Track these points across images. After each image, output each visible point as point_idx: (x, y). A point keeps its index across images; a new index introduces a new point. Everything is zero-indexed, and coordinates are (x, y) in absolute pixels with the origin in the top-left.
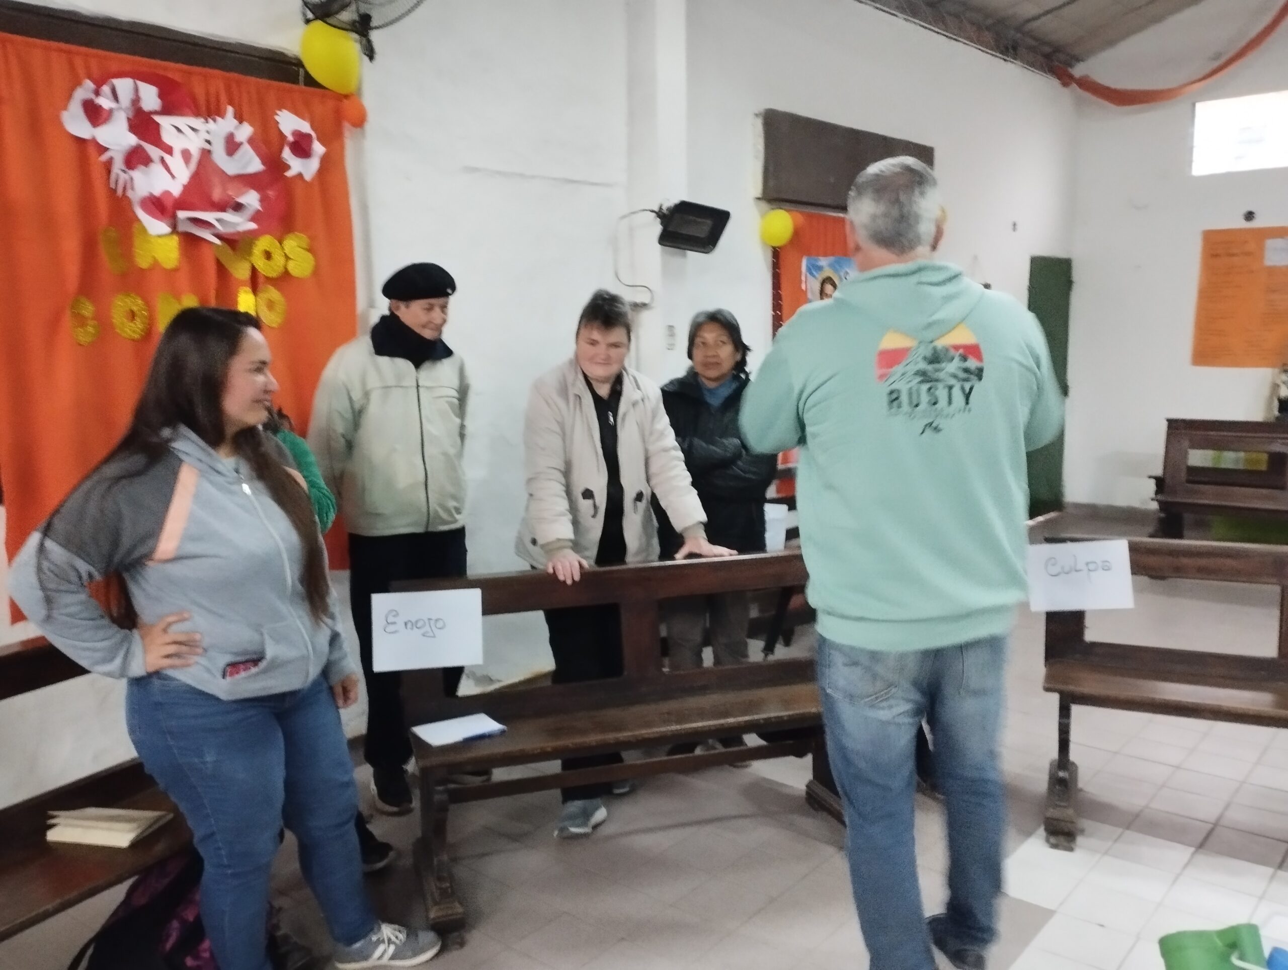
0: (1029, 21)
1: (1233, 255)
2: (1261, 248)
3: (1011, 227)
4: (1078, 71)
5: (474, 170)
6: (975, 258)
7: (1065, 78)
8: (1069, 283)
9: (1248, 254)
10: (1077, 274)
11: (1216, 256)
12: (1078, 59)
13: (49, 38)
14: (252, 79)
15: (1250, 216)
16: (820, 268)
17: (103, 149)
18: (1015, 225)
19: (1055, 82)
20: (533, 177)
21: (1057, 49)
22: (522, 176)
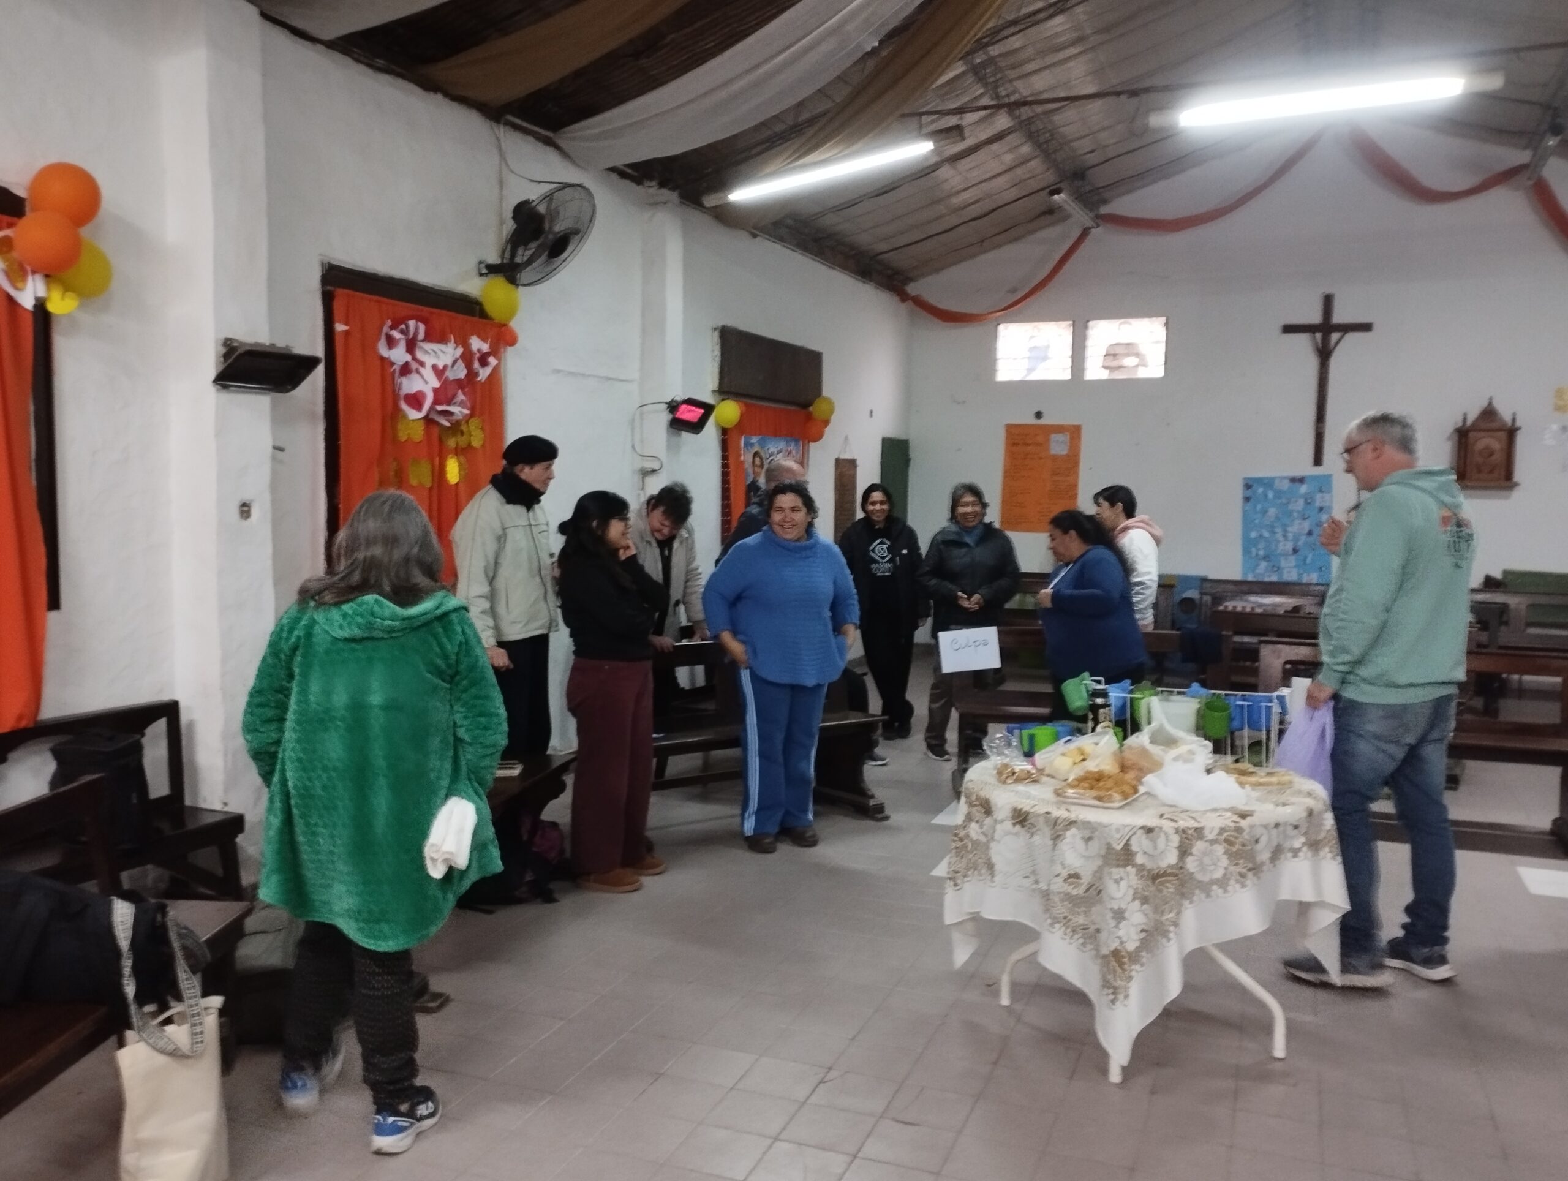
0: (881, 253)
1: (1028, 445)
2: (1048, 441)
3: (869, 413)
4: (912, 289)
5: (558, 371)
6: (846, 438)
7: (903, 296)
8: (906, 461)
9: (1039, 444)
10: (913, 454)
11: (1014, 444)
12: (911, 280)
13: (371, 294)
14: (460, 316)
15: (1039, 415)
16: (752, 445)
17: (393, 364)
18: (871, 412)
19: (896, 299)
20: (589, 376)
21: (897, 272)
22: (583, 375)
